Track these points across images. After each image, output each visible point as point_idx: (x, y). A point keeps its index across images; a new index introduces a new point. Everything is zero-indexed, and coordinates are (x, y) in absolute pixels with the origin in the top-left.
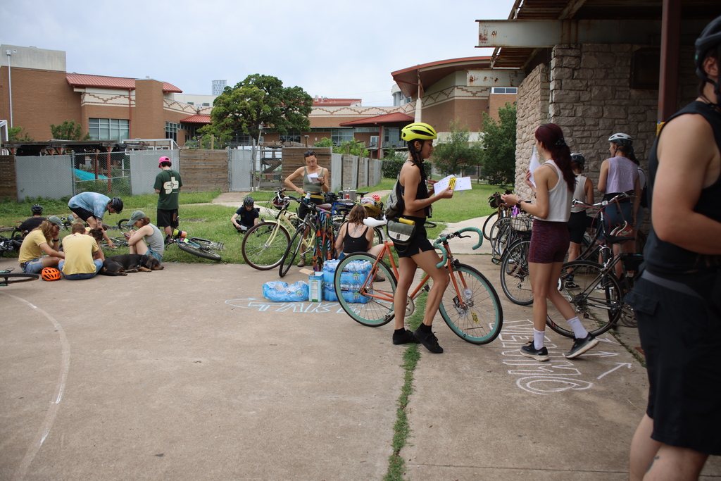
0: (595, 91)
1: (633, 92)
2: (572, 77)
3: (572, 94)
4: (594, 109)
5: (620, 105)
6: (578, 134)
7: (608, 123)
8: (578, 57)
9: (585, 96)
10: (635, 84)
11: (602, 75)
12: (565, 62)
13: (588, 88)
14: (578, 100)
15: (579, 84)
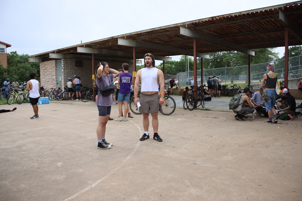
0: (70, 67)
1: (76, 67)
2: (66, 64)
3: (66, 67)
4: (70, 70)
5: (74, 69)
6: (68, 74)
7: (72, 72)
8: (67, 61)
9: (68, 68)
10: (76, 66)
11: (71, 64)
12: (65, 62)
13: (68, 66)
14: (67, 69)
15: (67, 66)
